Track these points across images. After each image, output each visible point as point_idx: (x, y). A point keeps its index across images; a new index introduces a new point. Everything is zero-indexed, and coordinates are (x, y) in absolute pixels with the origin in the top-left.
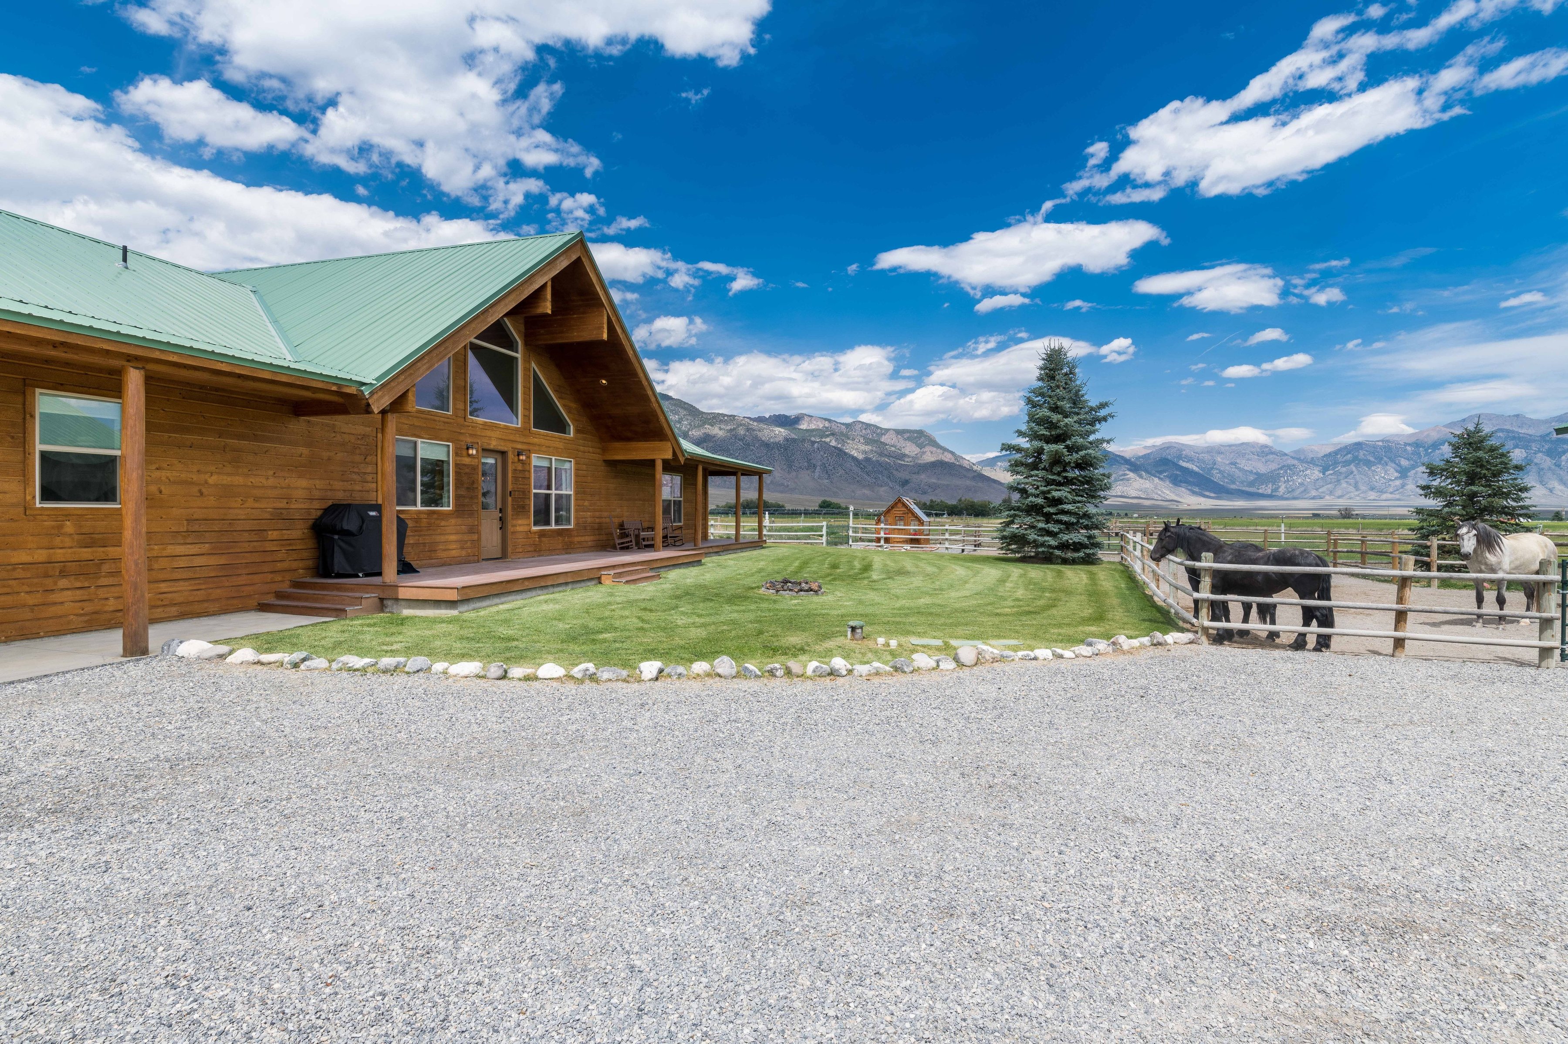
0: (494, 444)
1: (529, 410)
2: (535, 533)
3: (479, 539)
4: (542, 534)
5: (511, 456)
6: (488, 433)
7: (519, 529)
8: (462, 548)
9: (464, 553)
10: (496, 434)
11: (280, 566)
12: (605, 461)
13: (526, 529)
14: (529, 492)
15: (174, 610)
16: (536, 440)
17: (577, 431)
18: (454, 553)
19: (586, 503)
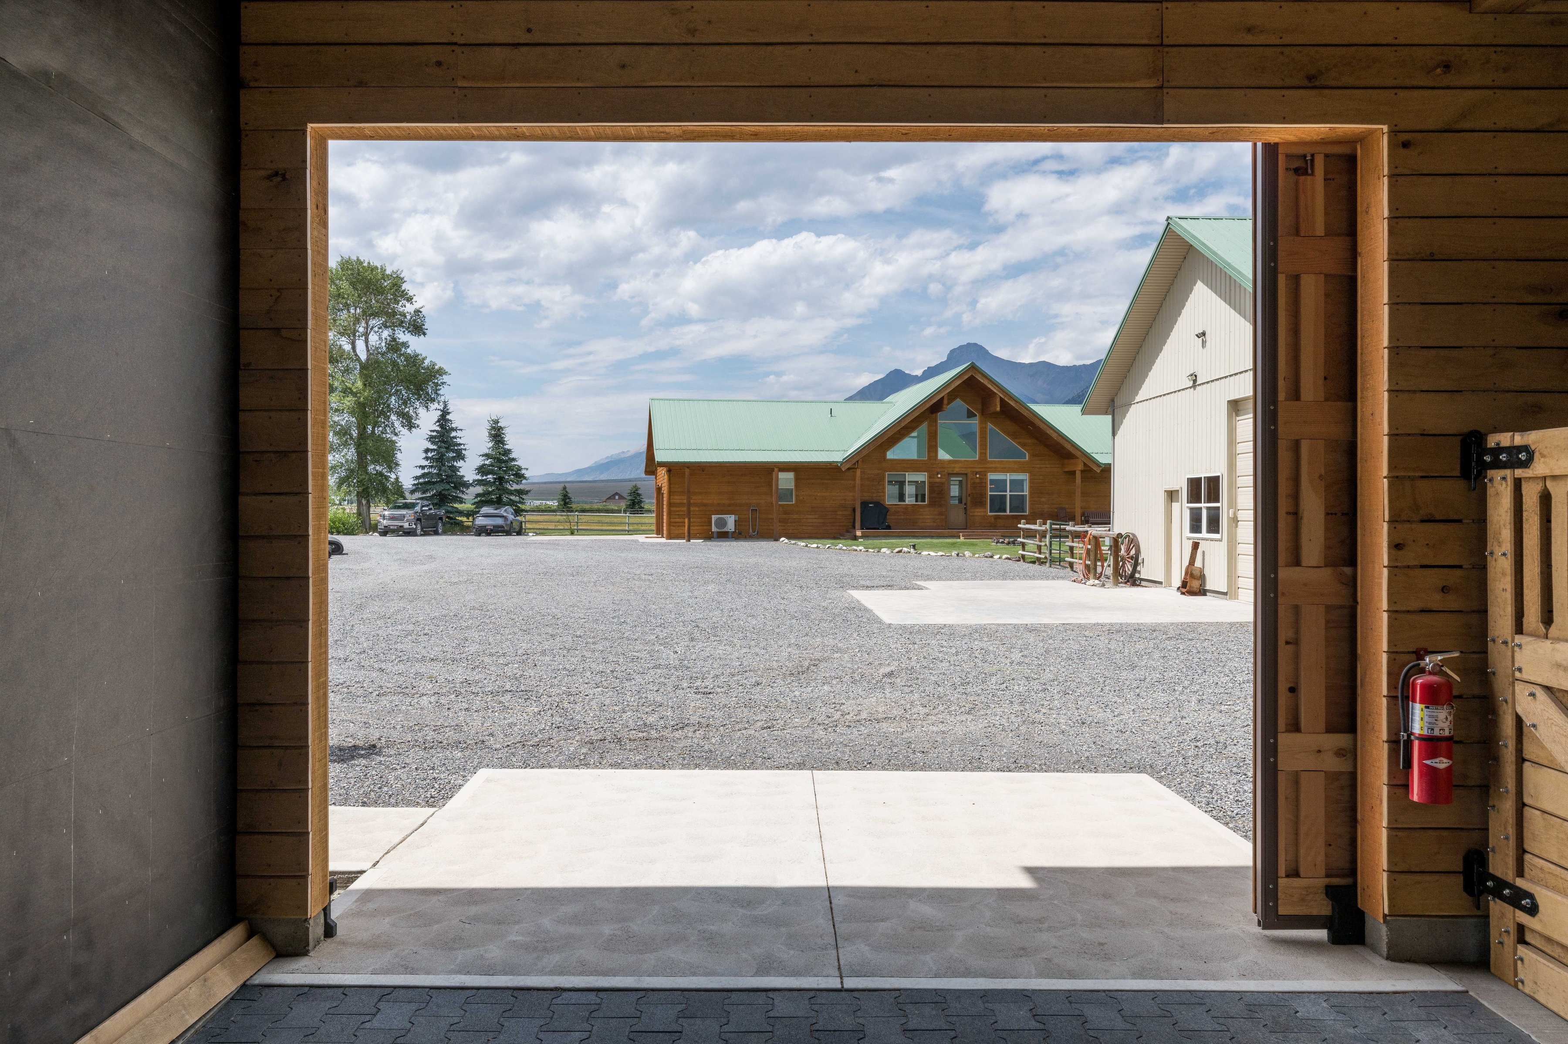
0: (956, 470)
1: (986, 449)
2: (992, 516)
3: (946, 518)
4: (996, 517)
5: (970, 476)
6: (953, 465)
7: (976, 514)
8: (934, 522)
9: (935, 524)
10: (957, 466)
11: (842, 524)
12: (1066, 472)
13: (983, 514)
14: (986, 494)
15: (807, 535)
16: (991, 466)
17: (1033, 455)
18: (928, 524)
19: (1043, 499)
